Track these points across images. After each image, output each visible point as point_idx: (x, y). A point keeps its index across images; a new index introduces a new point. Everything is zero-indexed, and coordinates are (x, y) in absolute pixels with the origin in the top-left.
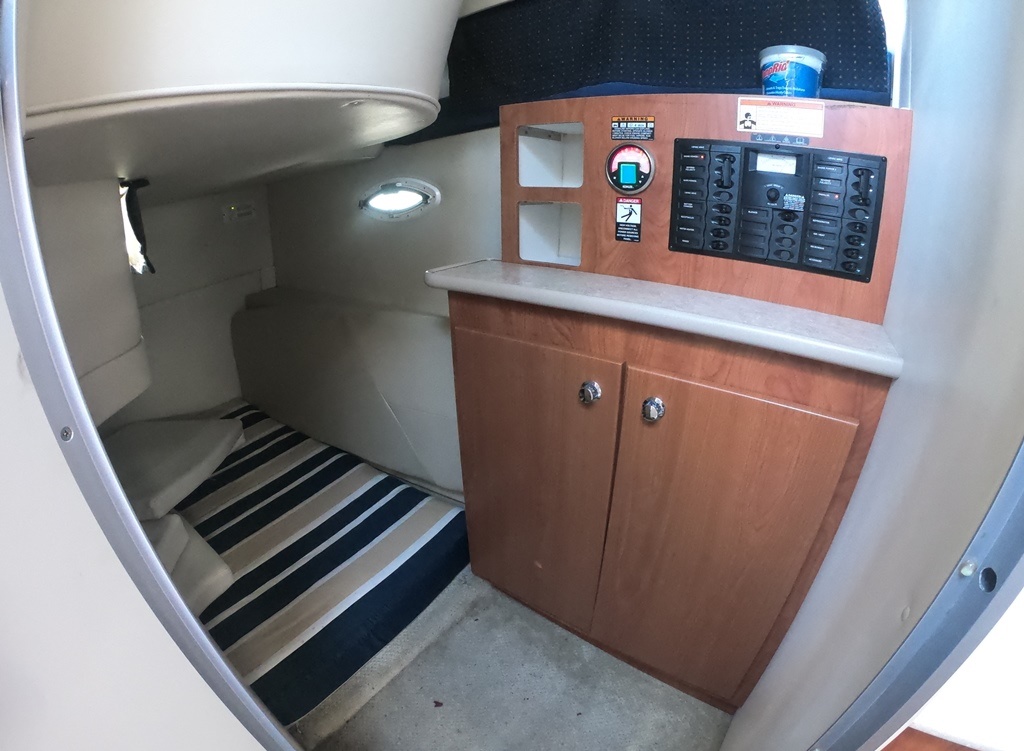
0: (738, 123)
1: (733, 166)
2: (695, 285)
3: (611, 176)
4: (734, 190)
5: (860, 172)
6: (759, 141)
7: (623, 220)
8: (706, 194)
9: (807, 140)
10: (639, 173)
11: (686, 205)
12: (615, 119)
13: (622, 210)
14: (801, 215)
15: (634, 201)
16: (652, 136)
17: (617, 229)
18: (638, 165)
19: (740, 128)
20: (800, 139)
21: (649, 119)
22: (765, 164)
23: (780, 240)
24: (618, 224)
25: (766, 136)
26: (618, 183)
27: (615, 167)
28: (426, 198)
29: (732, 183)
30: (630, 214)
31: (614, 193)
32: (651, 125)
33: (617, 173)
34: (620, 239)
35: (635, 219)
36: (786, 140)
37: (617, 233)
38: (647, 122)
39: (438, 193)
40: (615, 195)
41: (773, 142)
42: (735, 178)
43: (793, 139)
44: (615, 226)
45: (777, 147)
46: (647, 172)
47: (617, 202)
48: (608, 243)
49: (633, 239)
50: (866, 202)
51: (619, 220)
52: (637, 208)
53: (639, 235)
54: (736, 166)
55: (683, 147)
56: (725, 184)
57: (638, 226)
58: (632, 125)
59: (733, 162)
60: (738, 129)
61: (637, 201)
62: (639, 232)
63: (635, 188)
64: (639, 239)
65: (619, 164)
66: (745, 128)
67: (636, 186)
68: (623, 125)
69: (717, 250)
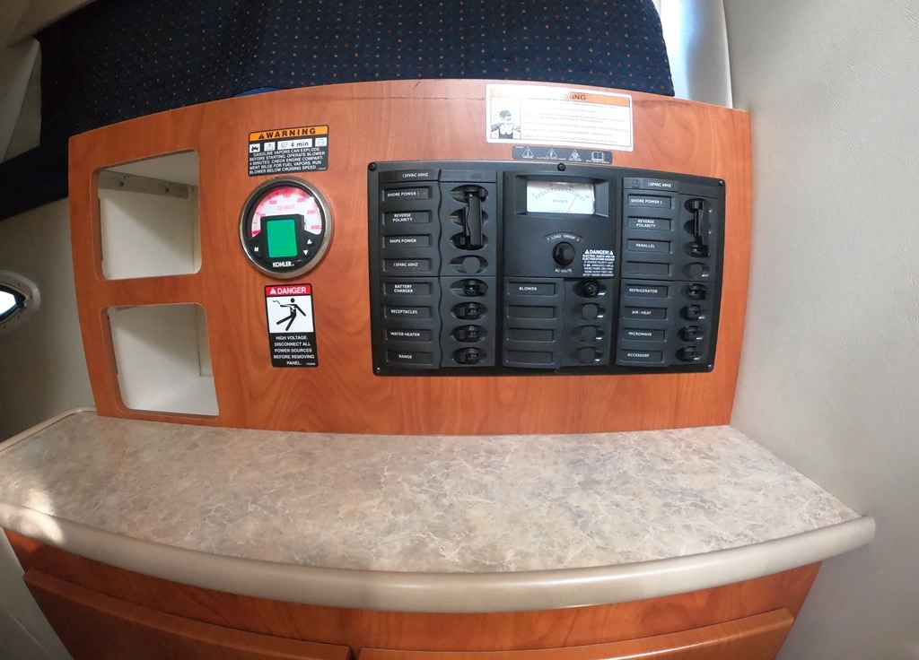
0: (489, 129)
1: (484, 206)
2: (432, 429)
3: (251, 244)
4: (490, 250)
5: (696, 205)
6: (528, 159)
7: (281, 329)
8: (436, 264)
9: (608, 155)
10: (302, 235)
11: (398, 289)
12: (255, 137)
13: (277, 309)
14: (609, 284)
15: (298, 290)
16: (325, 163)
17: (272, 347)
18: (298, 220)
19: (492, 138)
20: (598, 153)
21: (319, 131)
22: (541, 200)
23: (577, 330)
24: (273, 337)
25: (540, 151)
26: (264, 259)
27: (256, 226)
28: (20, 299)
29: (485, 238)
30: (293, 315)
31: (259, 278)
32: (321, 142)
33: (262, 239)
34: (280, 364)
35: (304, 324)
36: (575, 156)
37: (273, 353)
38: (314, 138)
39: (36, 291)
40: (262, 282)
41: (552, 160)
42: (489, 226)
43: (585, 153)
44: (267, 341)
45: (561, 168)
46: (317, 232)
47: (267, 295)
48: (259, 373)
49: (303, 363)
50: (704, 251)
51: (274, 329)
52: (305, 302)
53: (314, 352)
54: (489, 205)
55: (386, 180)
56: (473, 242)
57: (311, 337)
58: (285, 145)
59: (483, 199)
60: (489, 140)
61: (304, 289)
62: (314, 347)
63: (297, 266)
64: (315, 360)
65: (264, 220)
66: (501, 136)
67: (299, 261)
68: (269, 147)
69: (465, 366)
